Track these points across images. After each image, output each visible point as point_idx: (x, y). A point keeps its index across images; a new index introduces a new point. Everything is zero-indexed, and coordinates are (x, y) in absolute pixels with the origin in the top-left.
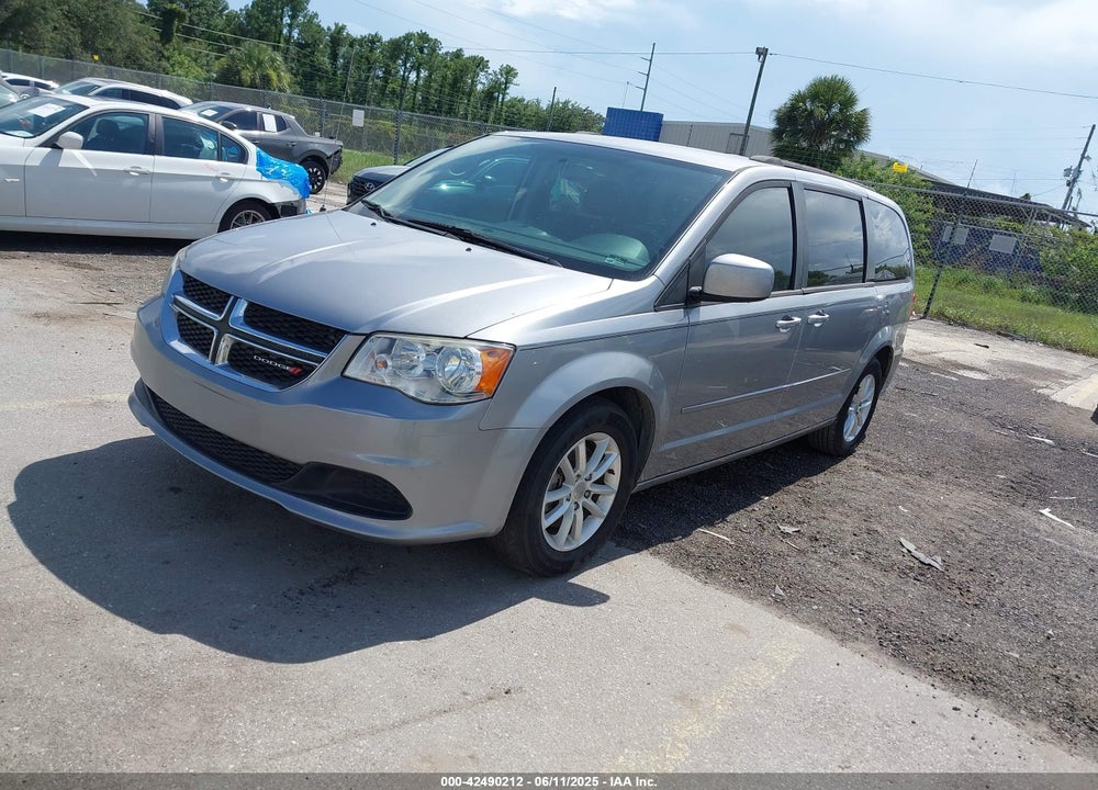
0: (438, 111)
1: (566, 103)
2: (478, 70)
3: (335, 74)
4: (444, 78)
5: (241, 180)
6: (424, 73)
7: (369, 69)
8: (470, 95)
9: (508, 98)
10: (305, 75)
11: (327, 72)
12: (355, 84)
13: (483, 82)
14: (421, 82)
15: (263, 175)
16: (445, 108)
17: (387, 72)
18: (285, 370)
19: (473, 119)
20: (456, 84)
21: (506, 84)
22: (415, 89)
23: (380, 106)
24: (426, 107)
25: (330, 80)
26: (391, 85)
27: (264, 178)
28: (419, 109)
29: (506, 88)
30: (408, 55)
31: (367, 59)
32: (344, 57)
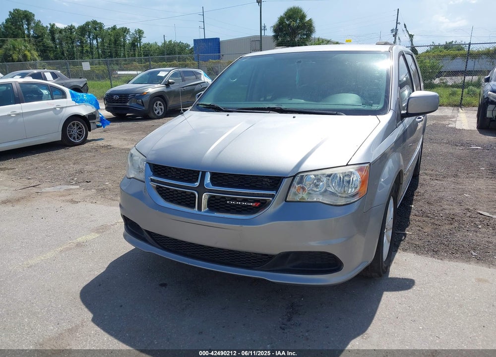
0: (111, 56)
1: (170, 41)
2: (125, 34)
3: (56, 48)
4: (110, 40)
5: (66, 107)
6: (99, 40)
7: (73, 43)
8: (124, 46)
9: (142, 44)
10: (41, 51)
11: (52, 47)
12: (68, 51)
13: (129, 39)
14: (99, 45)
15: (76, 102)
16: (114, 54)
17: (82, 42)
18: (250, 206)
19: (129, 57)
20: (116, 42)
21: (140, 38)
22: (98, 48)
23: (82, 59)
24: (104, 55)
25: (55, 51)
26: (85, 48)
27: (77, 104)
28: (101, 57)
29: (140, 40)
30: (90, 33)
31: (70, 38)
32: (59, 39)
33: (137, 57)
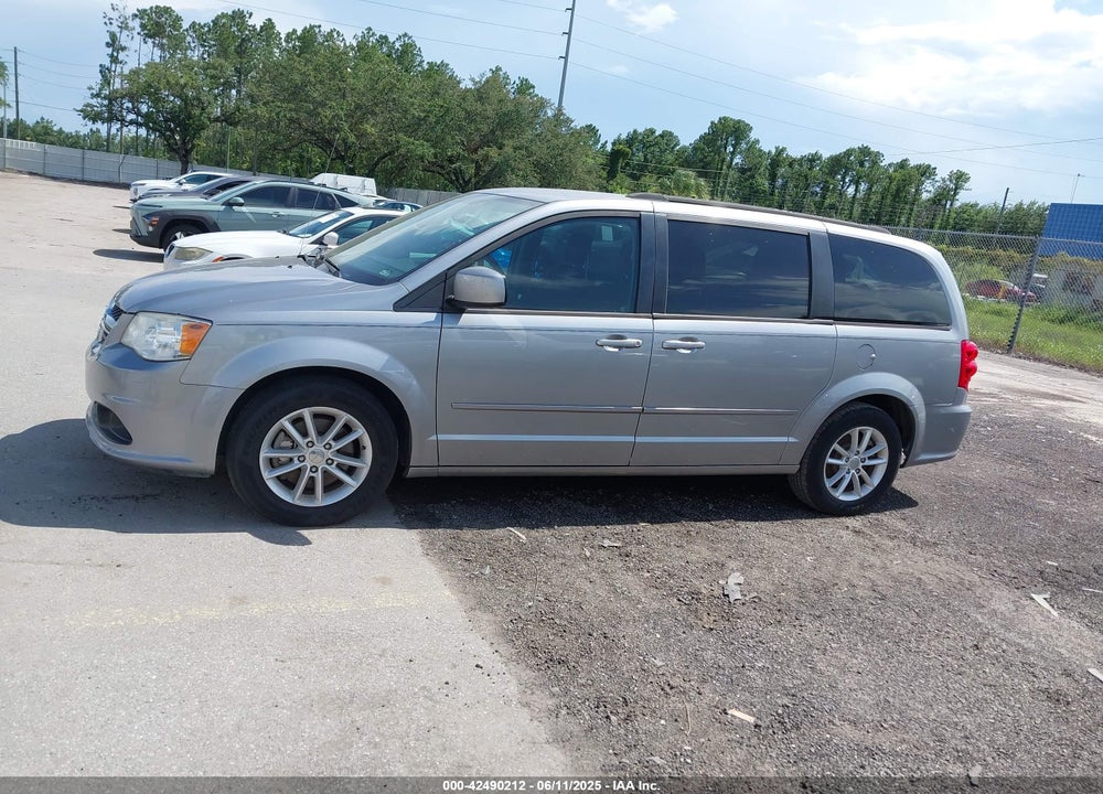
2: (923, 178)
4: (887, 189)
6: (863, 187)
7: (807, 187)
8: (913, 204)
9: (957, 204)
13: (928, 191)
14: (860, 195)
17: (825, 188)
20: (899, 194)
21: (956, 189)
22: (853, 201)
26: (828, 201)
29: (955, 194)
30: (847, 170)
31: (806, 177)
32: (783, 177)
33: (936, 231)
